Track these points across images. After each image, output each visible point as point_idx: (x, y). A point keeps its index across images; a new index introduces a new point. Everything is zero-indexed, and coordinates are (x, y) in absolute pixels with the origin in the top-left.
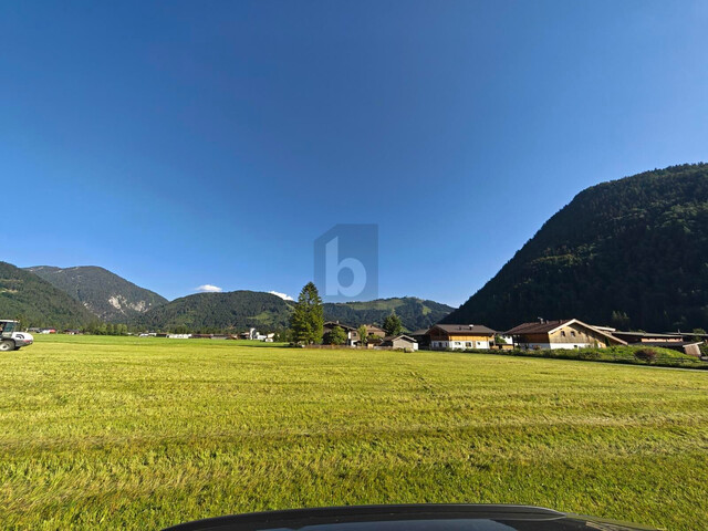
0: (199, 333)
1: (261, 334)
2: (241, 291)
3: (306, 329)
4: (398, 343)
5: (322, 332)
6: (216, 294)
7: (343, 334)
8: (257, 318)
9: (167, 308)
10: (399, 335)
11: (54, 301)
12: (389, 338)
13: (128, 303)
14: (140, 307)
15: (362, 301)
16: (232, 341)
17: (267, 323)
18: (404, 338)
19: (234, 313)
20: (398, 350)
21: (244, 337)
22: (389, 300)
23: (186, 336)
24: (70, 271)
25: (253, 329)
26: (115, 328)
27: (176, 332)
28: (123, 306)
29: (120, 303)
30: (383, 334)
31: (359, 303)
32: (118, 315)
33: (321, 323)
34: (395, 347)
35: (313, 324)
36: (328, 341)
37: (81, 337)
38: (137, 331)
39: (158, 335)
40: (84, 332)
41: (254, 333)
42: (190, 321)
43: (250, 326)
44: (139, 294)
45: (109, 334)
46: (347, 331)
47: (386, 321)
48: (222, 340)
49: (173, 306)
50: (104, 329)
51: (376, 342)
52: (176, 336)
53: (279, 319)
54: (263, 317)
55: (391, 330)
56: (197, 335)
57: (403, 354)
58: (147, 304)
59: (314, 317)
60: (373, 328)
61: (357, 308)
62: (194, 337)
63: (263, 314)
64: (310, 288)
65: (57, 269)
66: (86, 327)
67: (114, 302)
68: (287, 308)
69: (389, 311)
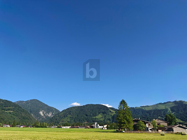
0: (73, 125)
1: (100, 125)
2: (88, 105)
3: (124, 123)
4: (176, 129)
5: (132, 124)
6: (78, 107)
7: (143, 125)
8: (97, 117)
9: (60, 115)
10: (176, 124)
11: (23, 115)
12: (170, 127)
13: (46, 113)
14: (50, 115)
15: (149, 105)
16: (87, 129)
17: (102, 119)
18: (179, 126)
19: (87, 115)
20: (177, 133)
21: (92, 127)
22: (165, 103)
23: (68, 127)
24: (27, 102)
25: (96, 123)
26: (43, 124)
27: (64, 126)
28: (44, 115)
29: (43, 114)
30: (166, 124)
31: (147, 106)
32: (43, 119)
33: (131, 119)
34: (175, 131)
35: (127, 120)
36: (136, 129)
37: (32, 128)
38: (50, 126)
39: (58, 127)
40: (33, 126)
41: (97, 125)
42: (69, 120)
43: (94, 122)
44: (50, 109)
45: (41, 127)
46: (145, 123)
47: (166, 117)
48: (83, 129)
49: (62, 114)
50: (39, 125)
51: (163, 129)
52: (65, 127)
53: (107, 117)
54: (99, 116)
55: (170, 122)
56: (73, 127)
57: (181, 136)
58: (52, 113)
59: (128, 117)
60: (159, 121)
61: (147, 109)
62: (72, 127)
63: (99, 115)
64: (123, 103)
65: (23, 101)
66: (33, 124)
67: (41, 113)
68: (110, 112)
69: (167, 110)
